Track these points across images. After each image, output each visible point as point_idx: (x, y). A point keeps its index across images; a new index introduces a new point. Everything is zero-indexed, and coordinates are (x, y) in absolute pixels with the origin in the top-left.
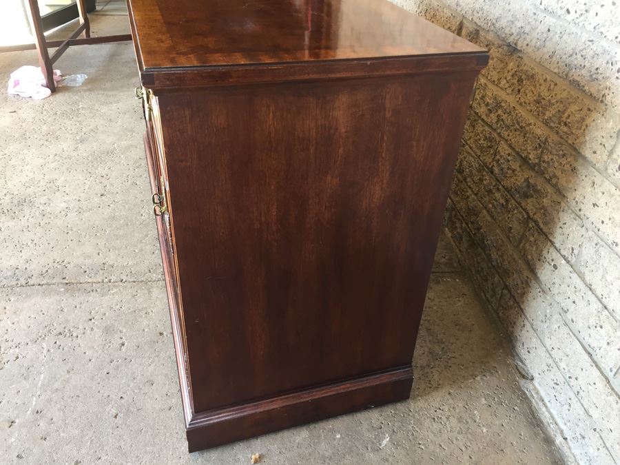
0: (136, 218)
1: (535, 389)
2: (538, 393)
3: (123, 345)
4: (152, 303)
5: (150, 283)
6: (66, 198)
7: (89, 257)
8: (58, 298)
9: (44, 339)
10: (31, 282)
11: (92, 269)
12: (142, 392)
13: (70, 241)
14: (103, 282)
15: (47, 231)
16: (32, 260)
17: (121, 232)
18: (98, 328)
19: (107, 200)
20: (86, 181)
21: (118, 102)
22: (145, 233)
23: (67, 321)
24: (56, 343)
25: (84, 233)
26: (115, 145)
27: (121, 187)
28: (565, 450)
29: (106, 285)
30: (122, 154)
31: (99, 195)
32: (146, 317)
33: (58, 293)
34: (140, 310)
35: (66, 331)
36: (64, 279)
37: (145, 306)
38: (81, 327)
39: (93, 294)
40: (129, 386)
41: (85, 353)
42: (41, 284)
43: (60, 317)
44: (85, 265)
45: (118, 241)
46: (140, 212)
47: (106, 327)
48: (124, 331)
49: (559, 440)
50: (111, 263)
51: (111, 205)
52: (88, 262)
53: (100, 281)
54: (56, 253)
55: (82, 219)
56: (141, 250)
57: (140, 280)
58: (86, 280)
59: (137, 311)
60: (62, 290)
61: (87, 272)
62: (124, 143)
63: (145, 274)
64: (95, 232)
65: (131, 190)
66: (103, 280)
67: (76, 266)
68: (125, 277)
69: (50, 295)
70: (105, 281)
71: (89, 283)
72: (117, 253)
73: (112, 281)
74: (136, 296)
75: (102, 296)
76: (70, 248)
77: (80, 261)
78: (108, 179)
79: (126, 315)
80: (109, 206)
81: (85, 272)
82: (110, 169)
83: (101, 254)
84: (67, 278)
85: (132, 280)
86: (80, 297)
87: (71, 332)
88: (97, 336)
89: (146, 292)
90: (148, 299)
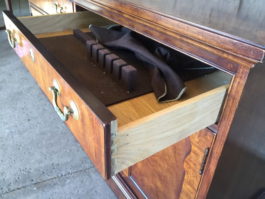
0: (57, 131)
4: (95, 184)
5: (87, 170)
6: (7, 126)
7: (40, 162)
8: (35, 195)
10: (12, 189)
11: (47, 170)
13: (23, 154)
14: (58, 177)
15: (5, 150)
16: (5, 172)
17: (52, 141)
19: (33, 123)
20: (14, 113)
21: (9, 63)
22: (67, 139)
25: (30, 147)
26: (21, 88)
27: (37, 113)
29: (62, 179)
30: (28, 93)
31: (27, 121)
32: (96, 194)
33: (33, 191)
34: (91, 190)
36: (32, 180)
37: (92, 186)
39: (56, 186)
42: (19, 188)
44: (41, 168)
45: (54, 148)
46: (57, 127)
50: (56, 163)
51: (38, 126)
52: (42, 165)
53: (56, 176)
54: (18, 164)
55: (24, 138)
56: (70, 150)
57: (80, 170)
58: (47, 178)
59: (89, 192)
60: (35, 188)
61: (45, 172)
62: (25, 86)
63: (81, 165)
64: (36, 144)
65: (44, 114)
66: (57, 175)
67: (36, 170)
68: (70, 170)
69: (29, 195)
70: (59, 176)
71: (49, 179)
72: (57, 155)
73: (63, 175)
74: (84, 181)
75: (63, 187)
76: (26, 158)
77: (37, 166)
78: (27, 110)
79: (84, 196)
80: (36, 126)
81: (44, 172)
82: (25, 103)
83: (47, 158)
84: (34, 179)
85: (75, 171)
86: (49, 191)
89: (88, 177)
90: (91, 182)
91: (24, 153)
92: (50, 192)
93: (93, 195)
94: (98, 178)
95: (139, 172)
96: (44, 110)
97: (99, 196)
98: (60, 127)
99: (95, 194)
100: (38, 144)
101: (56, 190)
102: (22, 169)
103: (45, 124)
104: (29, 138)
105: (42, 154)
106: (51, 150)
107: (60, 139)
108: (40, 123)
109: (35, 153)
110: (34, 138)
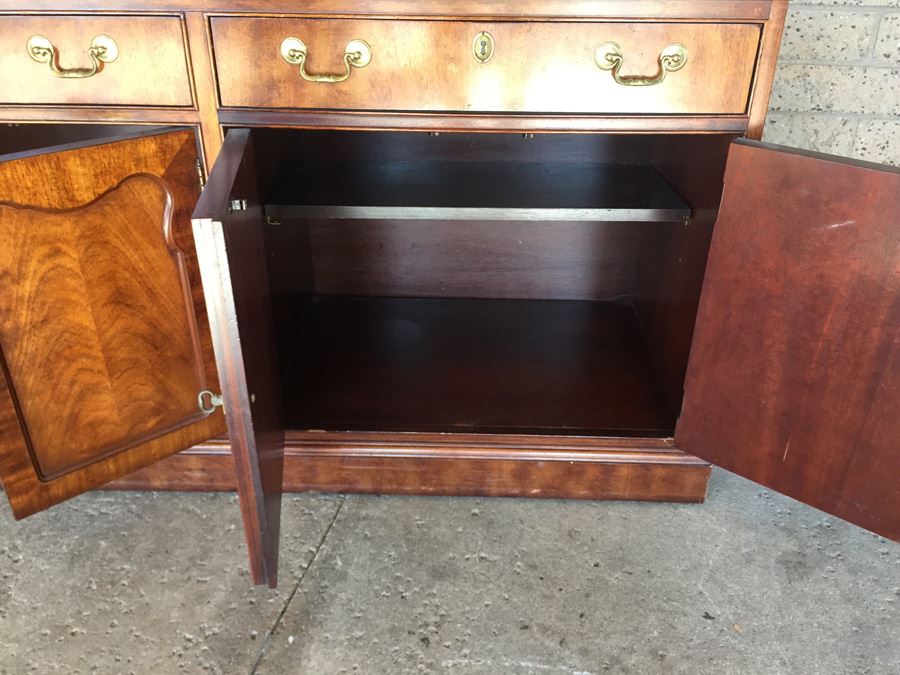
0: (109, 522)
3: (482, 558)
4: (396, 518)
5: (341, 517)
8: (315, 645)
9: (430, 666)
11: (251, 592)
12: (589, 542)
14: (300, 579)
17: (145, 545)
18: (430, 586)
22: (177, 513)
23: (392, 630)
24: (448, 647)
25: (101, 606)
29: (318, 573)
32: (427, 528)
33: (296, 647)
35: (422, 631)
36: (254, 637)
37: (400, 526)
38: (420, 610)
39: (332, 591)
40: (572, 556)
41: (487, 605)
43: (376, 640)
44: (230, 603)
45: (178, 551)
47: (434, 577)
48: (451, 555)
51: (19, 557)
52: (219, 597)
53: (295, 582)
54: (144, 654)
55: (35, 609)
57: (325, 529)
58: (281, 602)
59: (409, 536)
60: (291, 639)
61: (254, 600)
63: (313, 520)
64: (109, 587)
66: (295, 578)
67: (219, 617)
68: (305, 546)
69: (300, 659)
70: (300, 576)
71: (290, 599)
72: (218, 555)
73: (305, 565)
74: (369, 534)
75: (345, 580)
76: (143, 629)
79: (413, 551)
80: (16, 561)
81: (251, 603)
83: (204, 579)
84: (255, 633)
85: (319, 539)
86: (332, 610)
87: (427, 625)
88: (451, 588)
89: (364, 523)
90: (385, 523)
91: (113, 626)
92: (336, 610)
93: (424, 534)
94: (385, 508)
97: (438, 525)
98: (104, 510)
99: (425, 530)
100: (113, 584)
101: (343, 595)
102: (178, 649)
103: (41, 538)
104: (52, 594)
105: (172, 585)
106: (181, 559)
107: (157, 528)
108: (15, 548)
109: (147, 599)
110: (70, 583)
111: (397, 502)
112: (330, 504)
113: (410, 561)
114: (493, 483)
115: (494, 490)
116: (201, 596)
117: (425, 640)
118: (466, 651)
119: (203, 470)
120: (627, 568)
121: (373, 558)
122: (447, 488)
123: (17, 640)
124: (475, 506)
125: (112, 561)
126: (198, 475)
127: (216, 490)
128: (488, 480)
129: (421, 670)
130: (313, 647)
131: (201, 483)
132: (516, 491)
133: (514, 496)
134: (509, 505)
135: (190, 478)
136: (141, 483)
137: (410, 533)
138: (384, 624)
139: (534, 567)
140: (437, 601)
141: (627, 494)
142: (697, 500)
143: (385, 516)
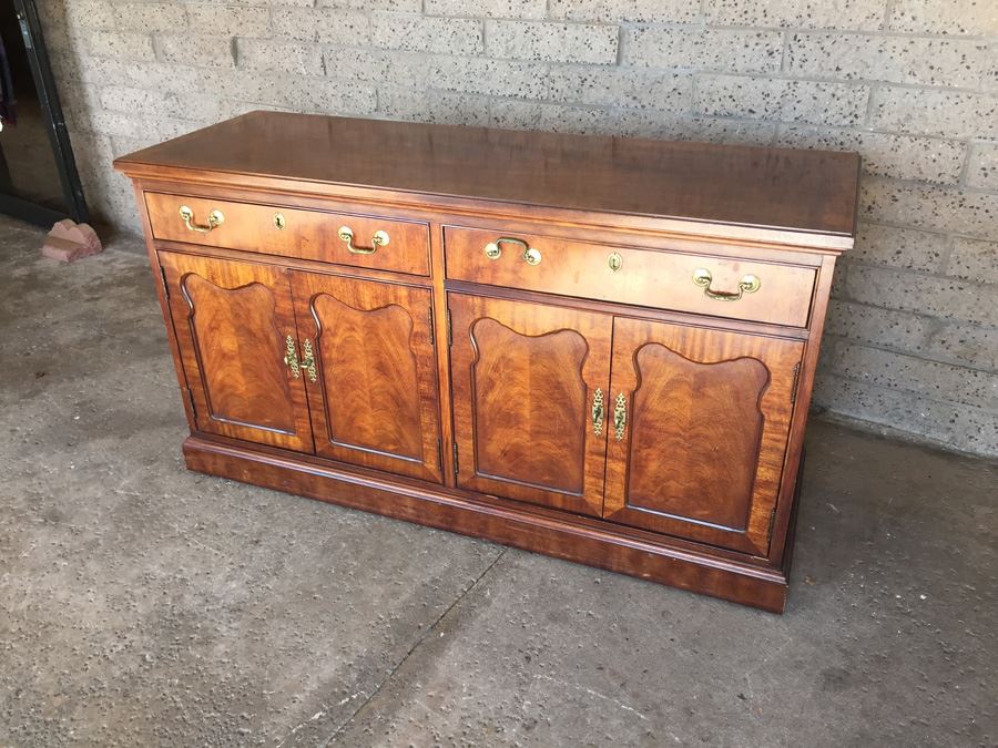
0: (351, 531)
1: (835, 414)
2: (840, 415)
3: (589, 614)
4: (538, 572)
5: (500, 562)
9: (525, 675)
10: (397, 660)
11: (426, 598)
12: (675, 623)
13: (337, 601)
14: (460, 598)
15: (286, 615)
16: (346, 645)
17: (368, 551)
18: (545, 625)
19: (274, 542)
20: (194, 547)
23: (509, 646)
24: (542, 667)
25: (335, 584)
26: (120, 492)
27: (254, 521)
28: (896, 433)
30: (160, 493)
31: (252, 545)
32: (558, 584)
33: (445, 640)
35: (528, 652)
36: (419, 627)
37: (539, 578)
38: (532, 638)
39: (478, 611)
40: (658, 629)
41: (579, 647)
42: (409, 651)
43: (496, 649)
44: (410, 602)
45: (388, 561)
47: (550, 619)
48: (568, 607)
49: (885, 432)
50: (427, 580)
51: (293, 542)
52: (405, 597)
53: (456, 598)
54: (353, 620)
55: (296, 577)
56: (428, 548)
57: (487, 568)
58: (443, 609)
60: (442, 634)
62: (125, 482)
63: (480, 560)
64: (342, 574)
65: (276, 515)
66: (456, 596)
67: (402, 609)
68: (469, 577)
69: (444, 648)
70: (461, 596)
71: (450, 609)
72: (411, 569)
73: (466, 589)
74: (515, 579)
75: (489, 606)
76: (356, 605)
77: (394, 603)
78: (217, 526)
79: (541, 597)
80: (291, 545)
81: (425, 605)
82: (187, 517)
83: (399, 583)
84: (421, 624)
85: (480, 574)
86: (474, 623)
87: (533, 649)
88: (559, 629)
89: (514, 570)
90: (529, 573)
91: (338, 599)
92: (476, 624)
93: (554, 587)
94: (533, 563)
95: (654, 482)
96: (259, 508)
97: (567, 584)
98: (349, 522)
99: (556, 585)
100: (344, 572)
101: (483, 615)
102: (373, 623)
103: (308, 533)
104: (308, 571)
105: (380, 582)
106: (389, 566)
107: (379, 541)
108: (292, 536)
109: (362, 587)
110: (319, 565)
111: (542, 560)
112: (495, 551)
113: (537, 604)
114: (614, 563)
115: (615, 568)
116: (395, 593)
117: (528, 658)
118: (553, 672)
119: (414, 508)
120: (697, 648)
121: (512, 596)
122: (579, 558)
123: (283, 594)
124: (598, 576)
125: (346, 557)
126: (411, 511)
127: (422, 525)
128: (610, 559)
129: (518, 676)
130: (455, 643)
131: (411, 517)
132: (631, 572)
133: (629, 575)
134: (625, 581)
135: (405, 512)
136: (375, 509)
137: (543, 584)
138: (505, 641)
139: (625, 630)
140: (546, 635)
141: (719, 594)
142: (776, 610)
143: (530, 568)
